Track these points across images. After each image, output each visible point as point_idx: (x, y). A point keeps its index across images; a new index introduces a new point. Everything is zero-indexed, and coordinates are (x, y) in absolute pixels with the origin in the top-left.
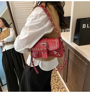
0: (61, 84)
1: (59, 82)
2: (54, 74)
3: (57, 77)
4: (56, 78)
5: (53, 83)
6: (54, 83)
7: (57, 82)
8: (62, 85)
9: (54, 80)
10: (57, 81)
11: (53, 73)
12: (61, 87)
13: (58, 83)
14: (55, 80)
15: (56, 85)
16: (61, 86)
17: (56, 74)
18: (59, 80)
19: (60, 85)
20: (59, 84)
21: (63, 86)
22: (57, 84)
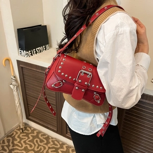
0: (56, 142)
1: (50, 140)
2: (34, 133)
3: (42, 136)
4: (42, 138)
5: (43, 149)
6: (45, 148)
7: (48, 143)
8: (59, 142)
9: (40, 143)
10: (46, 142)
11: (31, 133)
12: (59, 146)
13: (50, 143)
14: (41, 141)
15: (49, 148)
16: (58, 144)
17: (35, 132)
18: (48, 138)
19: (54, 144)
20: (52, 143)
21: (61, 143)
22: (49, 145)
